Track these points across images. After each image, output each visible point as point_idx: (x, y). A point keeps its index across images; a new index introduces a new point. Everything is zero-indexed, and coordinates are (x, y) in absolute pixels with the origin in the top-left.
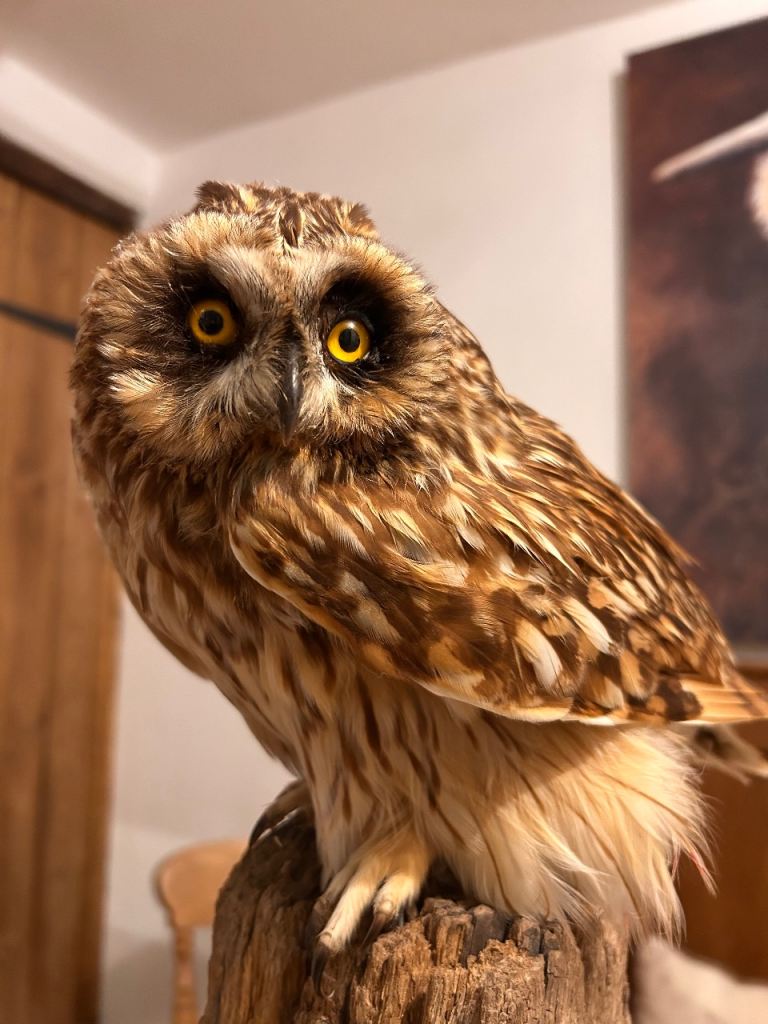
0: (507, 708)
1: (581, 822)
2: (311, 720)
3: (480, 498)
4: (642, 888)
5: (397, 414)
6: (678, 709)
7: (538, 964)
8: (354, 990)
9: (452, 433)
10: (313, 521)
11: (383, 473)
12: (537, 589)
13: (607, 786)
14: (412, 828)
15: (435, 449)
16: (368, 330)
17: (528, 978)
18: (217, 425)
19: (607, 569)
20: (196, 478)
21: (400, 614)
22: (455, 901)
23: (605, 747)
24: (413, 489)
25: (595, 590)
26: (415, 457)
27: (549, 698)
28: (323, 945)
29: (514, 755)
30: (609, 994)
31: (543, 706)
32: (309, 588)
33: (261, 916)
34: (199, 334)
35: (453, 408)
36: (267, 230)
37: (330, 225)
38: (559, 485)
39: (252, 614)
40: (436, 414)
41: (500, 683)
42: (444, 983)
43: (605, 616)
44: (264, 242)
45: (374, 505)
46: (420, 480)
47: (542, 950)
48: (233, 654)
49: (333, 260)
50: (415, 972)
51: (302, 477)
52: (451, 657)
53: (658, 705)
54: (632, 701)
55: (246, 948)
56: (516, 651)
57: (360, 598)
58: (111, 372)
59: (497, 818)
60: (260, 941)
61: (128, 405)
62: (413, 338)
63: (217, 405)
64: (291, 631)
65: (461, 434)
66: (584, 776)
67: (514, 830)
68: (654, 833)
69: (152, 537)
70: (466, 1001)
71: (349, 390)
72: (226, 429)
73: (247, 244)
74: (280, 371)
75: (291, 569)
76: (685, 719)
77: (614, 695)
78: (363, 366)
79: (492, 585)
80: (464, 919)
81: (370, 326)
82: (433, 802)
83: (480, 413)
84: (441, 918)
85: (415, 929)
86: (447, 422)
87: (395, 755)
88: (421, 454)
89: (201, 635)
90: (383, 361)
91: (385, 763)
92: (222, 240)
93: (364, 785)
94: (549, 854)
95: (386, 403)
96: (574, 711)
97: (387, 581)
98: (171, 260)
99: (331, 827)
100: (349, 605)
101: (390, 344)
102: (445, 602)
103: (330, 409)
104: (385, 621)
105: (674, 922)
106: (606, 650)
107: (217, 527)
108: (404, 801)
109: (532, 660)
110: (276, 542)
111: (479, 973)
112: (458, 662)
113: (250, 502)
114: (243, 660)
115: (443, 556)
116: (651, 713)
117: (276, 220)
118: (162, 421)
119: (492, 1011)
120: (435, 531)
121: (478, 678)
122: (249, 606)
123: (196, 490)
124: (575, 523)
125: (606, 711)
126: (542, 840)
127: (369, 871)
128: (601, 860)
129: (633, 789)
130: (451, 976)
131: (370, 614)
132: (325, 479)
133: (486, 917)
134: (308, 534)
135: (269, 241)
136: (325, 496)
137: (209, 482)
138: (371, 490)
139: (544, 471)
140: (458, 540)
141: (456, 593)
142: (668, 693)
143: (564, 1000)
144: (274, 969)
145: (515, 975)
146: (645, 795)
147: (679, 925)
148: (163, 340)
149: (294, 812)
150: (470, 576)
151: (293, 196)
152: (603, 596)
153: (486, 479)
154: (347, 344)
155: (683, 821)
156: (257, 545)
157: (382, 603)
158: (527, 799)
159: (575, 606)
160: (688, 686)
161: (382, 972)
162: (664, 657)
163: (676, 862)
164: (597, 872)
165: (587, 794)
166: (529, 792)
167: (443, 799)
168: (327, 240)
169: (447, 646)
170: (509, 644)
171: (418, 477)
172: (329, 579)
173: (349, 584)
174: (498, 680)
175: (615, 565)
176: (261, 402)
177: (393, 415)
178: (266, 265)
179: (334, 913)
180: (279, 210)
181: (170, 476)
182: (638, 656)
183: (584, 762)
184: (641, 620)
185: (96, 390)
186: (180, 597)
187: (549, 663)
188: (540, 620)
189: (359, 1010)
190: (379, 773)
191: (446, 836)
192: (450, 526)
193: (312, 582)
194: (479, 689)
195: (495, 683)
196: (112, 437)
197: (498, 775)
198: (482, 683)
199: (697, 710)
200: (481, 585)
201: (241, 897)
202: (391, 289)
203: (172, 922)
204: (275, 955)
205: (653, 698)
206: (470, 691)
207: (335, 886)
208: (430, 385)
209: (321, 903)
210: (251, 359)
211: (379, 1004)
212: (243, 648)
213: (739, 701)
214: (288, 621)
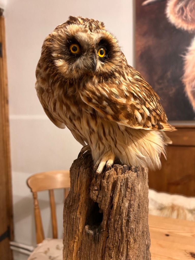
0: (132, 126)
1: (143, 148)
2: (92, 132)
3: (128, 86)
4: (154, 159)
5: (113, 68)
6: (160, 128)
7: (136, 174)
8: (102, 181)
9: (121, 72)
10: (98, 91)
11: (110, 81)
12: (137, 104)
13: (148, 141)
14: (112, 151)
15: (119, 76)
16: (105, 50)
17: (135, 176)
18: (78, 71)
19: (149, 100)
20: (71, 82)
21: (114, 109)
22: (119, 164)
23: (147, 135)
24: (116, 84)
25: (147, 104)
26: (115, 77)
27: (140, 124)
28: (97, 173)
29: (131, 136)
30: (146, 181)
31: (138, 126)
32: (97, 104)
33: (80, 171)
34: (72, 51)
35: (121, 67)
36: (86, 28)
37: (98, 27)
38: (140, 83)
39: (80, 111)
40: (119, 68)
41: (131, 122)
42: (120, 177)
43: (148, 109)
44: (86, 31)
45: (109, 87)
46: (117, 82)
47: (136, 171)
48: (75, 120)
49: (100, 35)
50: (114, 176)
51: (95, 82)
52: (123, 117)
53: (157, 126)
54: (153, 125)
55: (78, 177)
56: (134, 116)
57: (107, 106)
58: (54, 60)
59: (128, 148)
60: (81, 176)
61: (59, 67)
62: (115, 52)
63: (77, 67)
64: (89, 114)
65: (123, 72)
66: (144, 140)
67: (131, 150)
68: (156, 150)
69: (60, 95)
70: (124, 180)
71: (103, 63)
72: (80, 72)
73: (83, 32)
74: (92, 60)
75: (94, 101)
76: (161, 129)
77: (150, 124)
78: (105, 58)
79: (130, 103)
80: (122, 167)
81: (106, 49)
82: (116, 146)
83: (125, 68)
84: (118, 167)
85: (113, 169)
86: (120, 70)
87: (108, 137)
88: (116, 77)
89: (68, 116)
90: (109, 57)
91: (107, 139)
92: (77, 31)
93: (103, 143)
94: (137, 154)
95: (110, 66)
96: (143, 127)
97: (112, 102)
98: (67, 35)
99: (96, 152)
100: (105, 107)
101: (110, 53)
102: (122, 106)
103: (100, 67)
104: (111, 110)
105: (159, 165)
106: (149, 116)
107: (76, 92)
108: (110, 146)
109: (137, 117)
110: (91, 95)
111: (126, 175)
112: (124, 118)
113: (85, 87)
114: (77, 121)
115: (122, 97)
116: (156, 128)
117: (88, 26)
118: (66, 70)
119: (130, 181)
120: (121, 92)
121: (128, 121)
122: (80, 110)
123: (71, 85)
124: (143, 91)
125: (148, 127)
126: (136, 152)
127: (104, 159)
128: (147, 155)
129: (153, 142)
130: (121, 176)
131: (109, 109)
132: (99, 82)
133: (126, 166)
134: (97, 93)
135: (87, 31)
136: (99, 85)
137: (74, 83)
138: (108, 84)
139: (137, 80)
140: (125, 94)
141: (124, 105)
142: (158, 124)
143: (140, 180)
144: (84, 180)
145: (133, 175)
146: (155, 143)
147: (160, 166)
148: (66, 53)
149: (86, 151)
150: (126, 101)
151: (89, 20)
152: (148, 105)
153: (128, 82)
154: (101, 53)
155: (162, 147)
156: (87, 96)
157: (111, 107)
158: (133, 144)
159: (144, 107)
160: (161, 123)
161: (108, 177)
162: (158, 118)
163: (160, 154)
164: (146, 157)
165: (144, 143)
166: (134, 143)
167: (117, 145)
168: (98, 30)
169: (122, 115)
170: (133, 114)
171: (116, 81)
172: (101, 103)
173: (105, 103)
174: (131, 121)
175: (150, 99)
176: (88, 66)
177: (112, 68)
178: (88, 36)
179: (98, 168)
180: (88, 24)
181: (65, 82)
182: (154, 117)
183: (143, 137)
184: (154, 110)
185: (48, 63)
186: (64, 108)
187: (140, 118)
188: (138, 110)
189: (104, 184)
190: (105, 141)
191: (118, 152)
192: (123, 91)
193: (98, 103)
194: (128, 123)
195: (130, 121)
196: (52, 74)
197: (128, 140)
198: (128, 122)
199: (163, 128)
200: (128, 103)
201: (75, 169)
202: (111, 41)
203: (32, 191)
204: (84, 178)
205: (156, 125)
206: (126, 123)
207: (97, 163)
208: (118, 62)
209: (95, 166)
210: (85, 57)
211: (108, 183)
212: (77, 118)
213: (169, 127)
214: (88, 112)
